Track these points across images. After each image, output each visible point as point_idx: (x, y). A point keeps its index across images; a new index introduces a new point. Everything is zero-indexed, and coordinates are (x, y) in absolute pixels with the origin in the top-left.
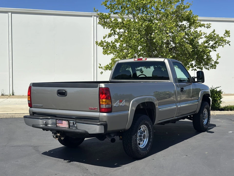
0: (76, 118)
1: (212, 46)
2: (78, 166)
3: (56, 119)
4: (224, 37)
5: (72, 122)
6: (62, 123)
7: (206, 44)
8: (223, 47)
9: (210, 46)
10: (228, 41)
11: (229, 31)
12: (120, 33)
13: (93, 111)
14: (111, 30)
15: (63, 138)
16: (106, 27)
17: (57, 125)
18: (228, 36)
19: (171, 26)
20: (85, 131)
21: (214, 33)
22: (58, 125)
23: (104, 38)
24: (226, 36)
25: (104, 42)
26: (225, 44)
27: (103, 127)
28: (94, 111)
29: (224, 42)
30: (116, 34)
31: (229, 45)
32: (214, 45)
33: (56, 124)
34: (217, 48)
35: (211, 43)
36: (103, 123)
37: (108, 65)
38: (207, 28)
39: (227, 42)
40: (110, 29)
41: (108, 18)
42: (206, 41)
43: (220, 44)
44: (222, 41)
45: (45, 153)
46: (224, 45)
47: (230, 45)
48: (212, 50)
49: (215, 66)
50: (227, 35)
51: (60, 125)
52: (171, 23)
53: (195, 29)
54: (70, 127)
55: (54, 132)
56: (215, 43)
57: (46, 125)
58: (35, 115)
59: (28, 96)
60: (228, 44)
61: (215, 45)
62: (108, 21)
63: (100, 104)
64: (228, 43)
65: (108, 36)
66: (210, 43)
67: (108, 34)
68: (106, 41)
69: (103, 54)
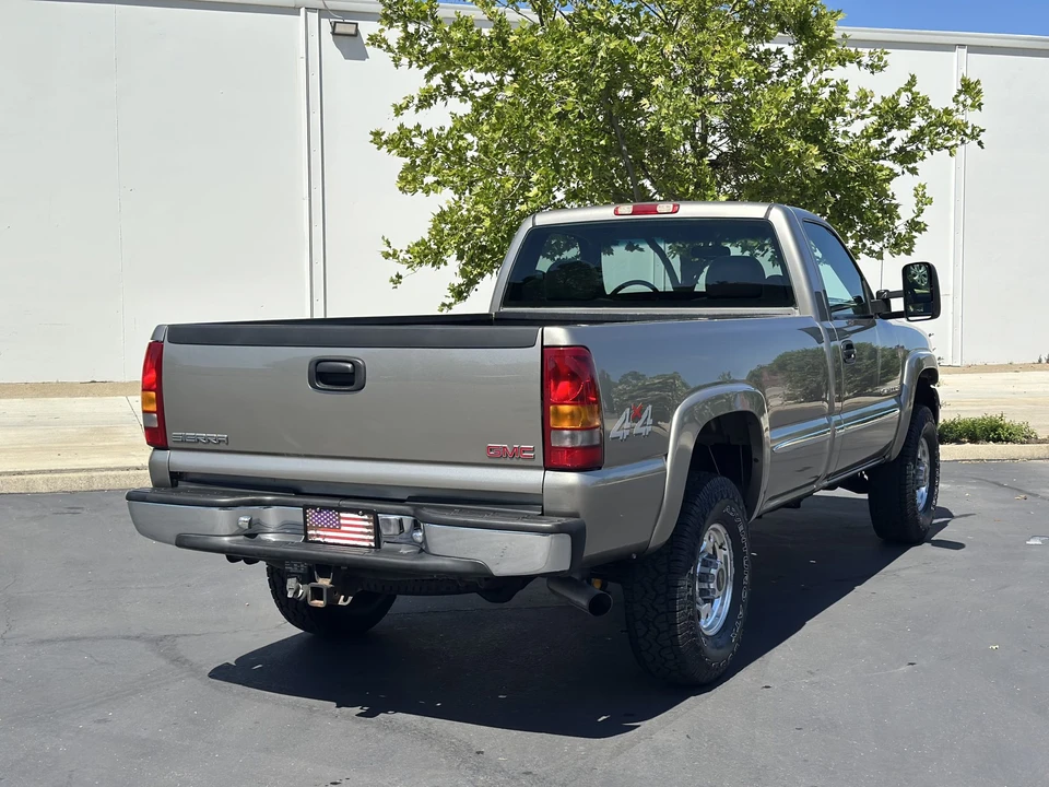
0: (411, 499)
1: (902, 149)
2: (426, 736)
3: (306, 507)
4: (957, 110)
5: (392, 517)
6: (340, 525)
7: (875, 144)
8: (951, 155)
9: (892, 149)
10: (974, 128)
11: (978, 82)
12: (477, 86)
13: (508, 461)
14: (429, 76)
15: (345, 600)
16: (405, 60)
17: (310, 532)
18: (972, 106)
19: (728, 57)
20: (475, 564)
21: (910, 91)
22: (318, 536)
23: (399, 110)
24: (964, 106)
25: (413, 133)
26: (963, 142)
27: (566, 540)
28: (514, 462)
29: (955, 133)
30: (456, 93)
31: (980, 143)
32: (908, 149)
33: (306, 529)
34: (923, 158)
35: (900, 137)
36: (564, 520)
37: (423, 240)
38: (869, 71)
39: (968, 131)
40: (427, 69)
41: (425, 19)
42: (875, 130)
43: (939, 141)
44: (947, 129)
45: (222, 673)
46: (956, 145)
47: (983, 148)
48: (897, 168)
49: (911, 240)
50: (969, 102)
51: (325, 537)
52: (728, 44)
53: (821, 72)
54: (385, 546)
55: (296, 570)
56: (912, 140)
57: (252, 535)
58: (182, 485)
59: (143, 390)
60: (975, 142)
61: (914, 147)
62: (427, 29)
63: (546, 431)
64: (973, 137)
65: (420, 100)
66: (893, 139)
67: (416, 93)
68: (424, 130)
69: (400, 189)
